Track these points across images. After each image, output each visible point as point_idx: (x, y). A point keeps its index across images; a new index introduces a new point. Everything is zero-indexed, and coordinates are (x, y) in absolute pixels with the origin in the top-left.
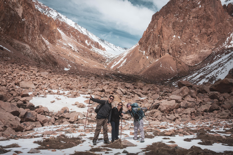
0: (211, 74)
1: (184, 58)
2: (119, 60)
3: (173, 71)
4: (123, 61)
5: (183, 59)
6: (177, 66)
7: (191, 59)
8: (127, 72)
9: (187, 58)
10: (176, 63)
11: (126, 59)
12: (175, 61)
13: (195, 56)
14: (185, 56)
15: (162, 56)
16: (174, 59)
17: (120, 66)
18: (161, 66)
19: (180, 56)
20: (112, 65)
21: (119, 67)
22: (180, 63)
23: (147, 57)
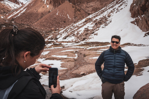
0: (103, 14)
1: (84, 5)
2: (19, 10)
3: (69, 19)
4: (22, 10)
5: (83, 7)
6: (76, 13)
7: (92, 6)
8: (22, 22)
9: (87, 6)
10: (74, 10)
11: (25, 9)
12: (74, 8)
13: (97, 3)
14: (86, 3)
15: (61, 3)
16: (73, 6)
17: (17, 16)
18: (57, 14)
19: (80, 3)
20: (11, 15)
21: (15, 17)
22: (80, 11)
23: (48, 6)
